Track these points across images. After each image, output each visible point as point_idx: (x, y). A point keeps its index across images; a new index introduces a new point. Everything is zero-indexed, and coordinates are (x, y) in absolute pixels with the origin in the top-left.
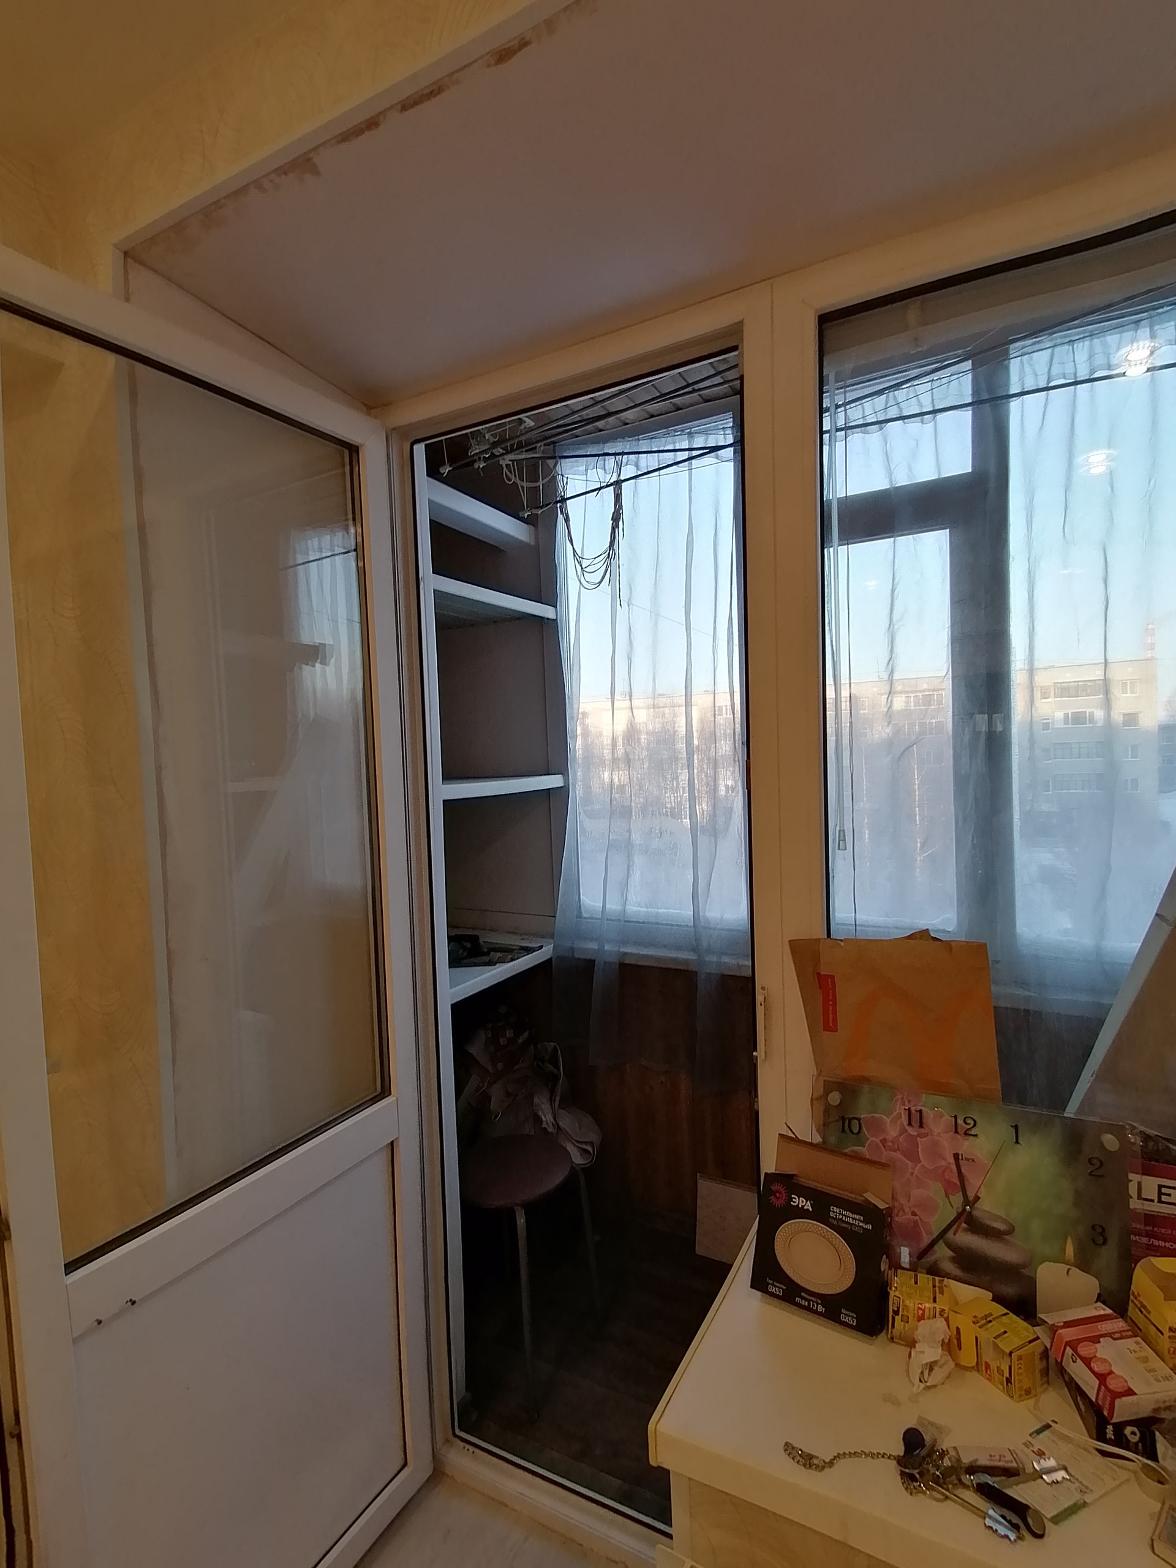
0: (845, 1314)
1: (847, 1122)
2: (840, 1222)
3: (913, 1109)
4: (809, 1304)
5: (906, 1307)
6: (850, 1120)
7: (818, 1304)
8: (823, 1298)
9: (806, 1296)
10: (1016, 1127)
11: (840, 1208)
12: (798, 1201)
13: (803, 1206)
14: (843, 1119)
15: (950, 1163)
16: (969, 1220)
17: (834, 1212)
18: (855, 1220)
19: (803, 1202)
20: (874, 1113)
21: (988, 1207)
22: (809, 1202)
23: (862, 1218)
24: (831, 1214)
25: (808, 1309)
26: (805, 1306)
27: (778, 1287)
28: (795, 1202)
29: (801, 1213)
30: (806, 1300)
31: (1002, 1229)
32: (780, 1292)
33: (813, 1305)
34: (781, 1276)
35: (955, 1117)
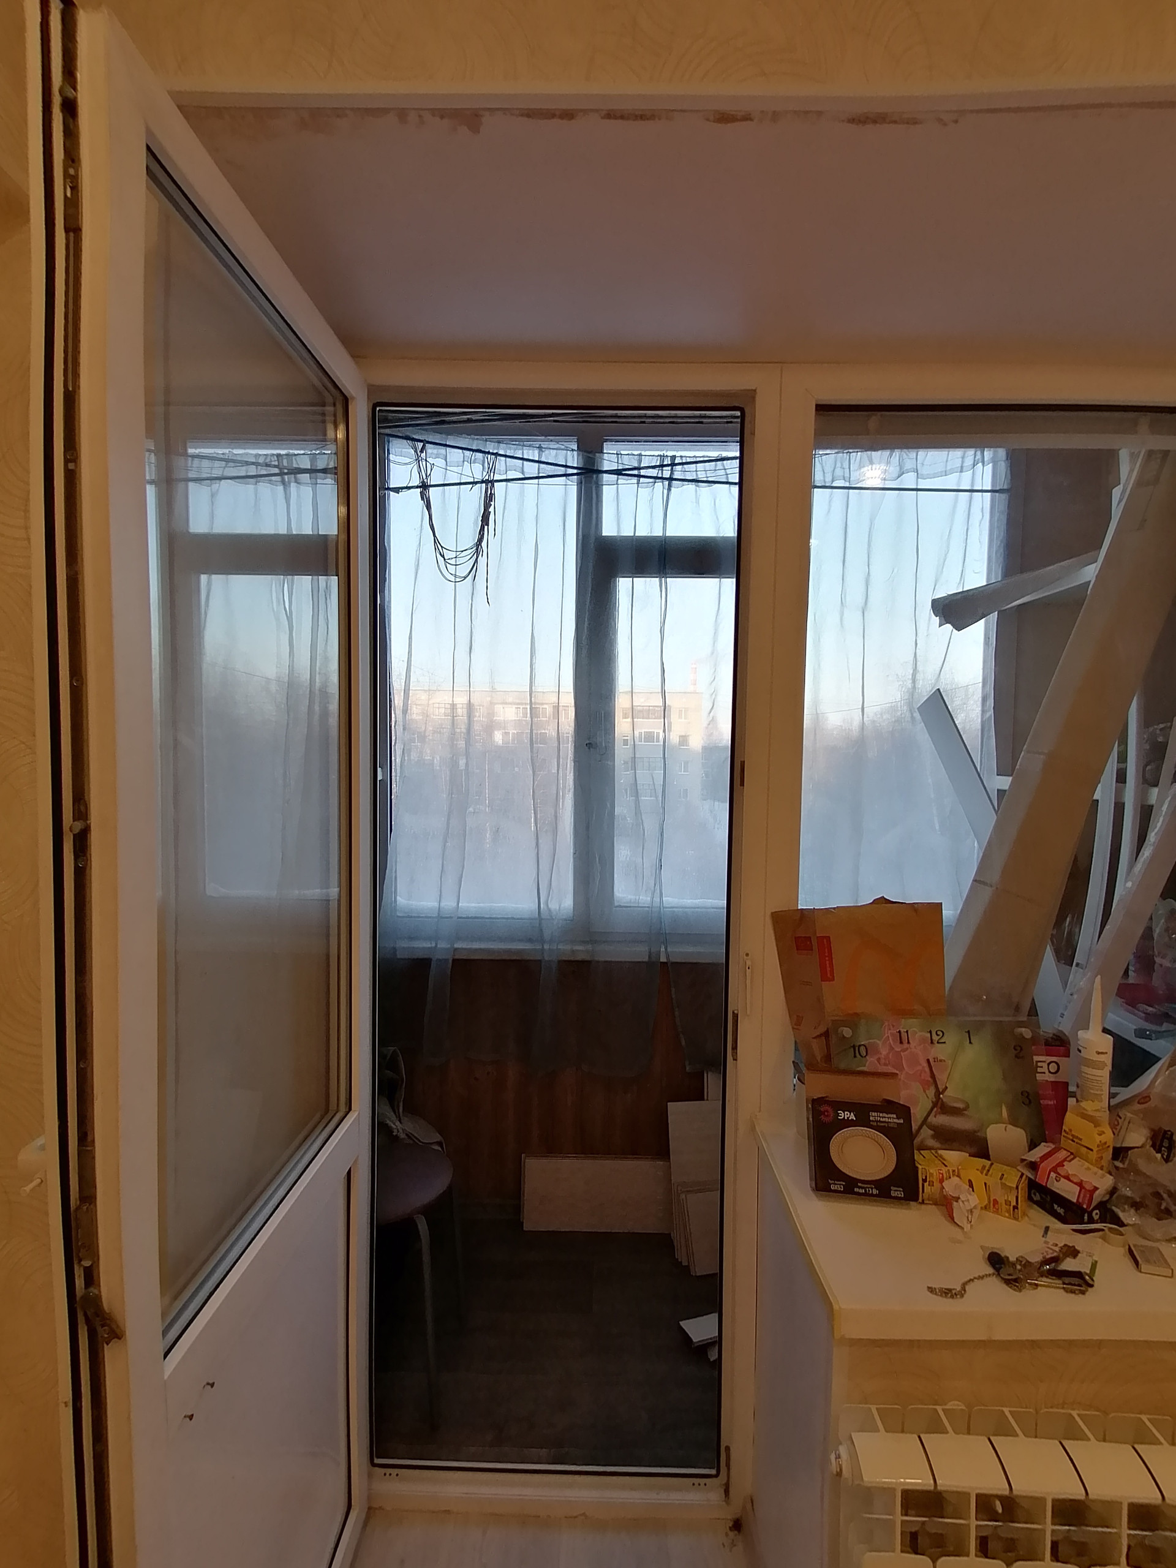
0: (895, 1190)
1: (857, 1048)
2: (878, 1123)
3: (902, 1030)
4: (865, 1191)
5: (931, 1175)
6: (860, 1046)
7: (872, 1188)
8: (876, 1183)
9: (863, 1185)
10: (969, 1032)
11: (877, 1112)
12: (843, 1115)
13: (848, 1118)
14: (854, 1047)
15: (923, 1067)
16: (940, 1105)
17: (874, 1116)
18: (891, 1119)
19: (847, 1114)
20: (870, 1039)
21: (951, 1095)
22: (852, 1114)
23: (895, 1116)
24: (871, 1118)
25: (865, 1194)
26: (862, 1193)
27: (838, 1184)
28: (841, 1116)
29: (847, 1123)
30: (862, 1188)
31: (962, 1108)
32: (841, 1188)
33: (869, 1191)
34: (841, 1176)
35: (930, 1032)
